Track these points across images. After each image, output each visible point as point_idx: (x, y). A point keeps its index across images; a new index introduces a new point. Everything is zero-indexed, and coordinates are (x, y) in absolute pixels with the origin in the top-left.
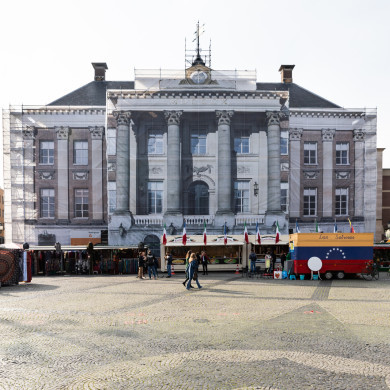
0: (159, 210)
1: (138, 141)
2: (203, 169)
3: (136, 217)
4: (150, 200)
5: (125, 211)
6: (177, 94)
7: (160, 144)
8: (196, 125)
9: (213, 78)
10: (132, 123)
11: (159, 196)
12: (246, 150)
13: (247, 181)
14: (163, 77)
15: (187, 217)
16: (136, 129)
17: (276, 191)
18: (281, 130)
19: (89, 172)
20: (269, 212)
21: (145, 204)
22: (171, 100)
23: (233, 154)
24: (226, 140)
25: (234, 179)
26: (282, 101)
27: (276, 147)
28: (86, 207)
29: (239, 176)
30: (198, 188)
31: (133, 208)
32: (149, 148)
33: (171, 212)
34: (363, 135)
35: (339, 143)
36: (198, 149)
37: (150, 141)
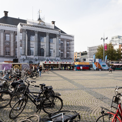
0: (33, 55)
1: (28, 37)
2: (43, 46)
3: (27, 56)
4: (31, 52)
5: (24, 55)
6: (37, 27)
7: (33, 39)
8: (41, 35)
9: (45, 24)
10: (26, 32)
11: (33, 51)
12: (52, 42)
13: (52, 49)
14: (34, 22)
15: (39, 57)
16: (28, 34)
17: (58, 52)
18: (59, 38)
19: (10, 43)
20: (57, 57)
21: (29, 53)
22: (36, 28)
23: (49, 43)
24: (48, 39)
25: (50, 49)
26: (59, 32)
27: (58, 42)
28: (9, 52)
29: (51, 48)
30: (42, 50)
31: (26, 54)
32: (31, 39)
33: (36, 55)
34: (72, 40)
35: (67, 42)
36: (42, 41)
37: (31, 37)
